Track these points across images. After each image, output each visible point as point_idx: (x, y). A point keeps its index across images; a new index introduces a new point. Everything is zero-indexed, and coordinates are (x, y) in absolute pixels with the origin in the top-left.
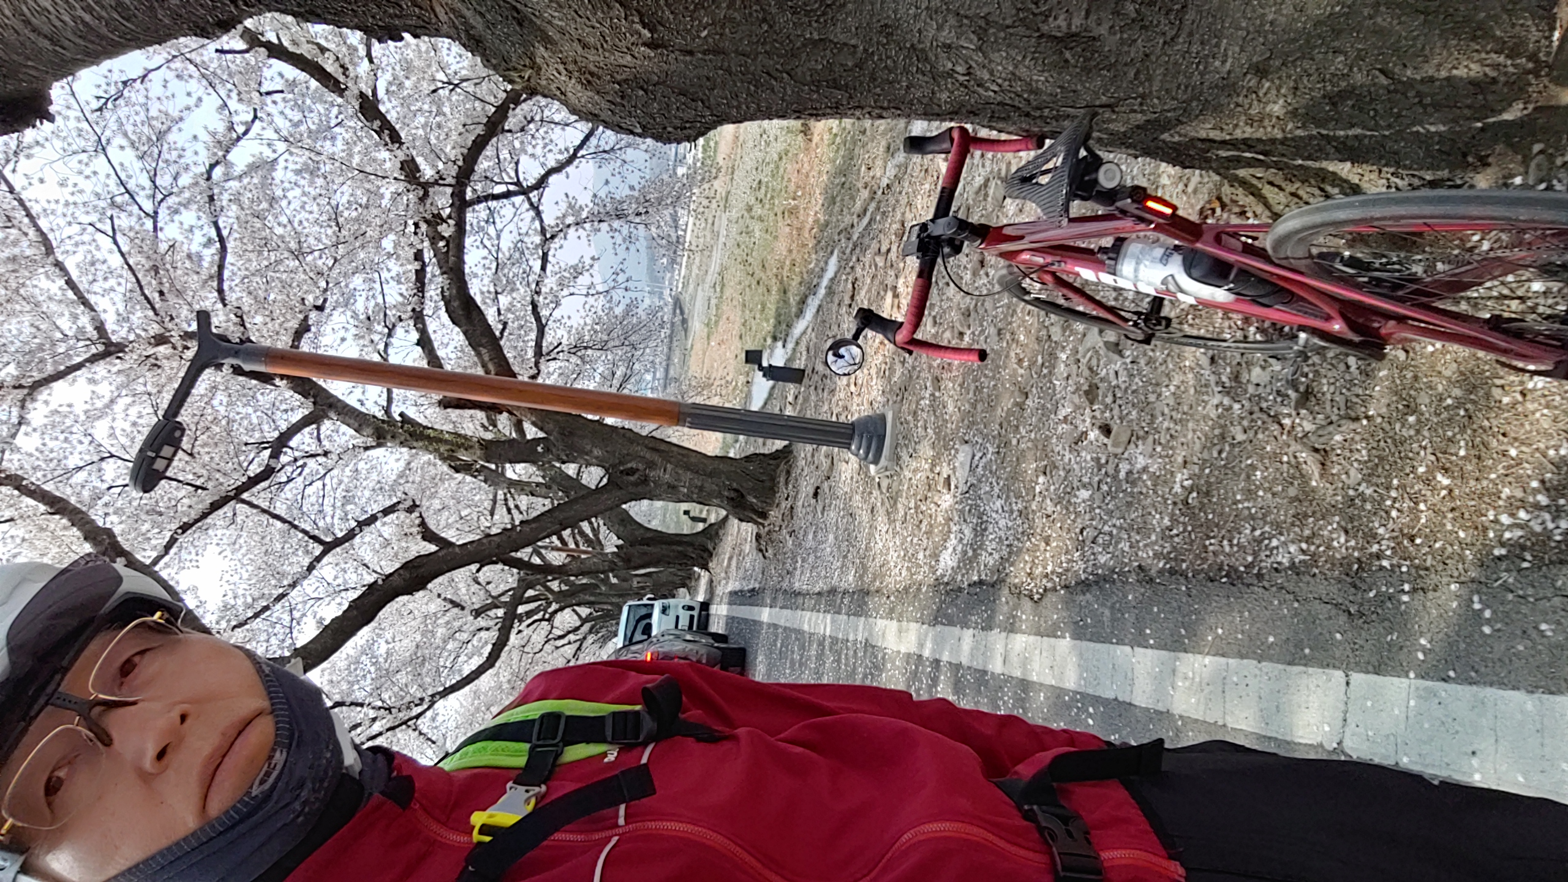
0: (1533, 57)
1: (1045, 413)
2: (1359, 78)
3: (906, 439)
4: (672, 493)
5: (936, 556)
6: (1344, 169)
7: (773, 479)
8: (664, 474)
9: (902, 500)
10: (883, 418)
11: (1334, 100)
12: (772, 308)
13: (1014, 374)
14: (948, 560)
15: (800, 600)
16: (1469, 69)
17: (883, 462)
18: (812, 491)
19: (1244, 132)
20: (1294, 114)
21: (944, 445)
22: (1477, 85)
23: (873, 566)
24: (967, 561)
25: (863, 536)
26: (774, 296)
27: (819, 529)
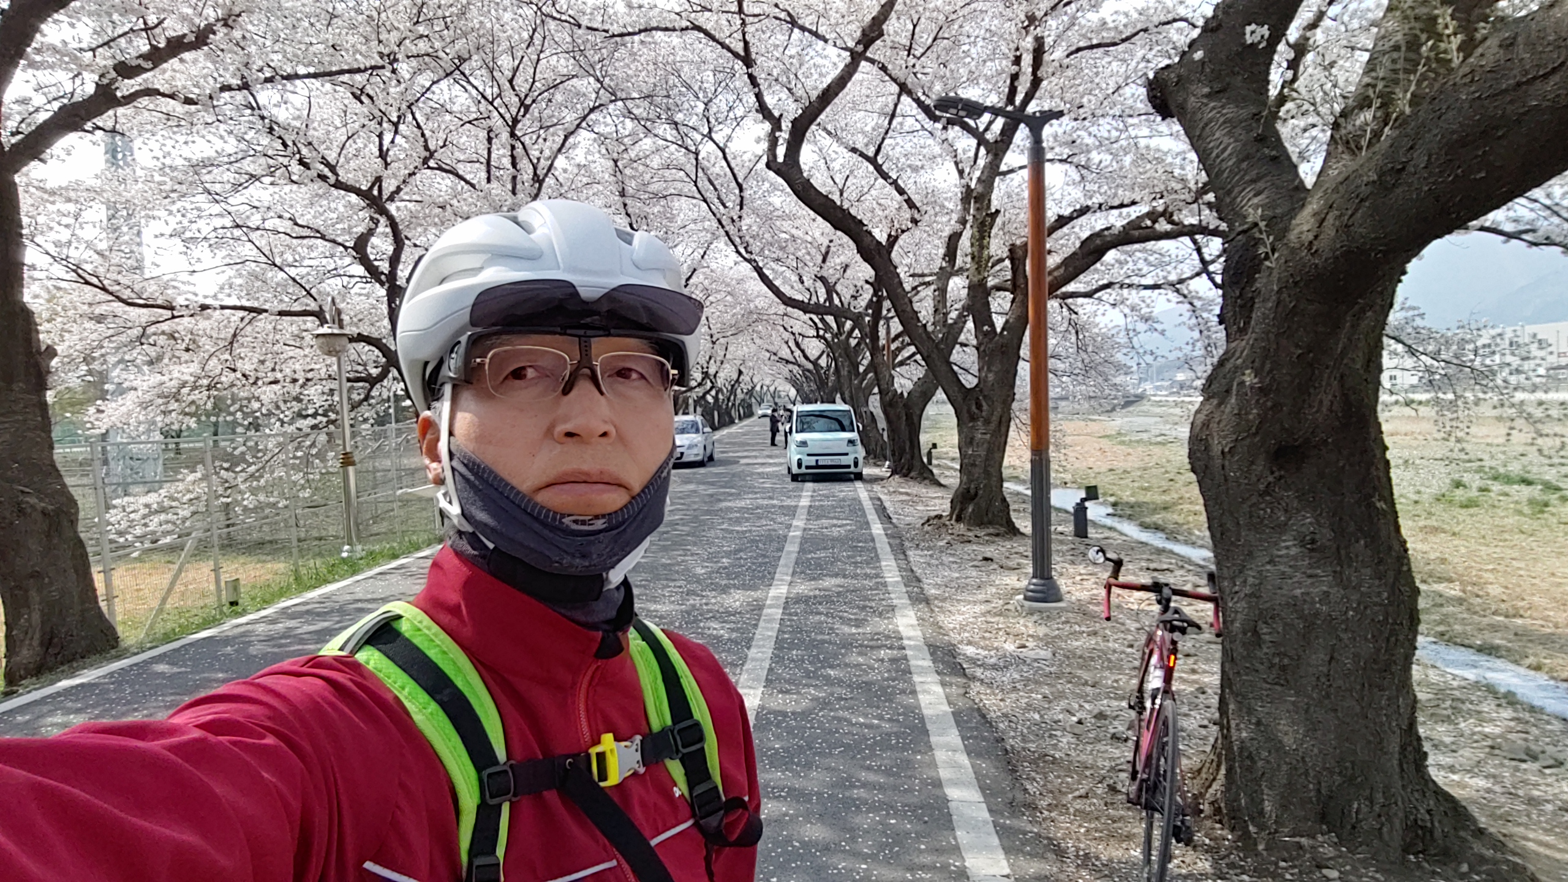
0: (1276, 831)
1: (1084, 697)
2: (1260, 764)
3: (1047, 618)
4: (966, 442)
5: (970, 643)
6: (1223, 771)
7: (991, 523)
8: (981, 434)
9: (1001, 619)
10: (1060, 600)
11: (1250, 757)
12: (1147, 497)
13: (1106, 678)
14: (970, 651)
15: (902, 557)
16: (1268, 806)
17: (1027, 604)
18: (988, 555)
19: (1233, 724)
20: (1242, 742)
21: (1048, 641)
22: (1261, 813)
23: (947, 605)
24: (973, 661)
25: (965, 596)
26: (1159, 499)
27: (960, 564)
